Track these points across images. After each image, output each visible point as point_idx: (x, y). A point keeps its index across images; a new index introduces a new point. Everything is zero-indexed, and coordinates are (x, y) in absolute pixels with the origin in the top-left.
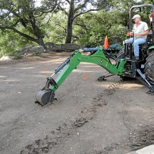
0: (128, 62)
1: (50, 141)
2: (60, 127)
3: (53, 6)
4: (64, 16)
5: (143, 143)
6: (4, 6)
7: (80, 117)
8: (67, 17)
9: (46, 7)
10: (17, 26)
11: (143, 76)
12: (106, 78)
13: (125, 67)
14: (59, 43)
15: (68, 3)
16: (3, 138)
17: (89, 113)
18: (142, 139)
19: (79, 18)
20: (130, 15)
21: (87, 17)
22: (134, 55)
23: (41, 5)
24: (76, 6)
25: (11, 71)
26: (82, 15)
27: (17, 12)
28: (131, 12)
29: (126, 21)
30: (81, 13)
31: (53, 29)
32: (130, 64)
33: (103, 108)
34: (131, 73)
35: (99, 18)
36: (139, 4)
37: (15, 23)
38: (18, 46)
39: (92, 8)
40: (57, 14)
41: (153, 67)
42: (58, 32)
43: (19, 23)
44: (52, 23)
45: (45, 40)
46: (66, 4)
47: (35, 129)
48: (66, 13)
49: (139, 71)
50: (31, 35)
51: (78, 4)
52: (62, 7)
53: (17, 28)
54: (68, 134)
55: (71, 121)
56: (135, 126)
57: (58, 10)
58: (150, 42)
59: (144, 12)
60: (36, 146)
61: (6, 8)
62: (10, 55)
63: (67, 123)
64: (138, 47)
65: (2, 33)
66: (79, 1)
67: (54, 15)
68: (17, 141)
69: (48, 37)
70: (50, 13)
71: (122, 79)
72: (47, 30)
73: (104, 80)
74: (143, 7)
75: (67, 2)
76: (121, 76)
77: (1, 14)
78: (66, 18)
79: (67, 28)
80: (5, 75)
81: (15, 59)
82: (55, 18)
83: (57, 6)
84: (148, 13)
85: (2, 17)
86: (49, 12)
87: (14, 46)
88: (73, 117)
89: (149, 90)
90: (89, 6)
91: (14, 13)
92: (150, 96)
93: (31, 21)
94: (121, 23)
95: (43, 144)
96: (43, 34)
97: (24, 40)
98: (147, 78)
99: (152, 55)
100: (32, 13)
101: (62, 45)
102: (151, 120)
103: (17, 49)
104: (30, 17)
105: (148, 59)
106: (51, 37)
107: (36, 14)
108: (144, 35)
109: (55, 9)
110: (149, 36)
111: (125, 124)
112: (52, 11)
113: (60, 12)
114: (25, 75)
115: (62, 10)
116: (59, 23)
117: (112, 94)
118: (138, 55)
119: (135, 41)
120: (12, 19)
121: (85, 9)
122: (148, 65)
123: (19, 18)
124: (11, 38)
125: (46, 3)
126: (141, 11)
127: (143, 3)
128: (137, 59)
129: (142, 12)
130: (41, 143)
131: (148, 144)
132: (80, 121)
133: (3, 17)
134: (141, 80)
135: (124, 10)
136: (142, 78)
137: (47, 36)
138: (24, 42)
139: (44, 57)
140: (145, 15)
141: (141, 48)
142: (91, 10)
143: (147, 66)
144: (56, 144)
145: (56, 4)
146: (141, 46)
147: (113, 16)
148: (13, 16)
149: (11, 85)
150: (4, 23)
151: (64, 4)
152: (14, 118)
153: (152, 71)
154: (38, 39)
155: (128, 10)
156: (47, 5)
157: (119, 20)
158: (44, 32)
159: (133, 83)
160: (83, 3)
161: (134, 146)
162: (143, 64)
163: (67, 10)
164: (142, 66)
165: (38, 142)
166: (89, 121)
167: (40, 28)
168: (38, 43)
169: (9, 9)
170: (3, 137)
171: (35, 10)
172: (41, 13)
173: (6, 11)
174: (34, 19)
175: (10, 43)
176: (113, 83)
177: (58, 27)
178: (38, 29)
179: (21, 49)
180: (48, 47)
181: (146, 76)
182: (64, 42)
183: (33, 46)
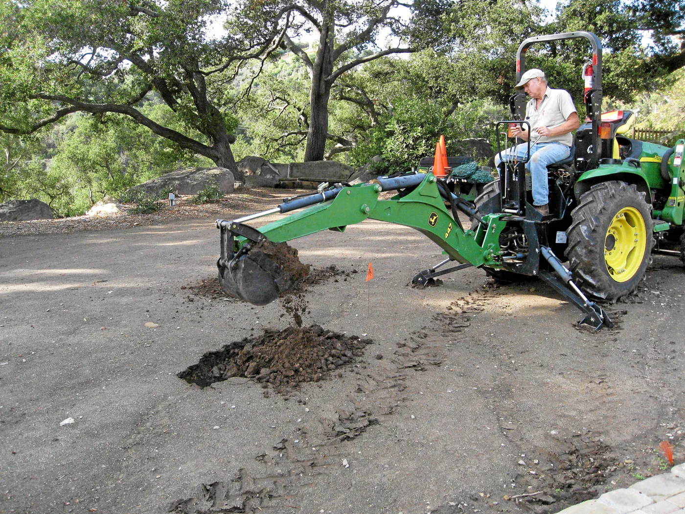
0: (513, 225)
1: (252, 487)
2: (284, 441)
3: (264, 36)
4: (302, 71)
5: (563, 492)
6: (101, 38)
7: (351, 408)
8: (311, 75)
9: (241, 42)
10: (146, 103)
11: (563, 270)
12: (441, 278)
13: (503, 240)
14: (283, 160)
15: (314, 28)
16: (95, 477)
17: (383, 394)
18: (560, 478)
19: (352, 79)
20: (518, 67)
21: (377, 75)
22: (531, 200)
23: (226, 34)
24: (341, 35)
25: (125, 252)
26: (360, 68)
27: (146, 58)
28: (522, 58)
29: (507, 87)
30: (359, 62)
31: (264, 113)
32: (521, 231)
33: (431, 377)
34: (523, 259)
35: (418, 76)
36: (548, 30)
37: (139, 91)
38: (149, 168)
39: (395, 42)
40: (280, 63)
41: (594, 239)
42: (282, 125)
43: (150, 94)
44: (262, 94)
45: (239, 149)
46: (308, 30)
47: (200, 446)
48: (308, 61)
49: (548, 253)
50: (193, 134)
51: (346, 30)
52: (295, 41)
53: (144, 109)
54: (313, 465)
55: (321, 421)
56: (536, 438)
57: (280, 49)
58: (585, 155)
59: (567, 57)
60: (205, 506)
61: (111, 44)
62: (120, 202)
63: (307, 425)
64: (546, 172)
65: (95, 127)
66: (351, 22)
67: (269, 67)
68: (142, 487)
69: (248, 140)
70: (254, 61)
71: (491, 280)
72: (244, 118)
73: (431, 282)
74: (563, 40)
75: (309, 24)
76: (490, 271)
77: (93, 64)
78: (306, 77)
79: (309, 109)
80: (104, 267)
81: (136, 212)
82: (272, 77)
83: (277, 39)
84: (579, 62)
85: (96, 73)
86: (251, 56)
87: (135, 169)
88: (330, 407)
89: (581, 316)
90: (384, 38)
91: (135, 58)
92: (585, 336)
93: (191, 88)
94: (489, 93)
95: (227, 497)
96: (230, 129)
97: (168, 150)
98: (575, 275)
99: (590, 199)
100: (193, 60)
101: (293, 166)
102: (590, 417)
103: (144, 180)
104: (189, 75)
105: (577, 214)
106: (256, 141)
107: (207, 63)
108: (564, 133)
109: (272, 46)
110: (583, 139)
111: (502, 429)
112: (261, 52)
113: (289, 57)
114: (172, 268)
115: (296, 49)
116: (284, 92)
117: (458, 329)
118: (546, 201)
119: (535, 155)
120: (129, 79)
121: (370, 46)
122: (579, 234)
123: (150, 78)
124: (126, 143)
125: (242, 27)
126: (554, 53)
127: (562, 25)
128: (543, 212)
129: (559, 59)
130: (221, 493)
131: (578, 498)
132: (351, 419)
133: (101, 74)
134: (557, 284)
135: (501, 50)
136: (559, 278)
137: (245, 136)
138: (168, 156)
139: (235, 207)
140: (569, 66)
141: (557, 177)
142: (391, 51)
143: (575, 238)
144: (271, 497)
145: (275, 32)
146: (553, 169)
147: (464, 68)
148: (132, 71)
149: (124, 300)
150: (102, 93)
151: (301, 31)
152: (131, 410)
153: (591, 251)
154: (215, 148)
155: (514, 52)
156: (246, 35)
157: (483, 85)
158: (236, 123)
159: (529, 293)
160: (365, 28)
161: (531, 502)
162: (564, 229)
163: (312, 52)
164: (561, 237)
165: (210, 490)
166: (381, 419)
167: (222, 110)
168: (216, 159)
169: (118, 48)
170: (95, 471)
171: (205, 49)
172: (225, 59)
173: (108, 54)
174: (202, 81)
175: (121, 159)
176: (464, 294)
177: (279, 106)
178: (215, 113)
179: (157, 179)
180: (247, 172)
181: (572, 269)
182: (301, 156)
183: (199, 169)
